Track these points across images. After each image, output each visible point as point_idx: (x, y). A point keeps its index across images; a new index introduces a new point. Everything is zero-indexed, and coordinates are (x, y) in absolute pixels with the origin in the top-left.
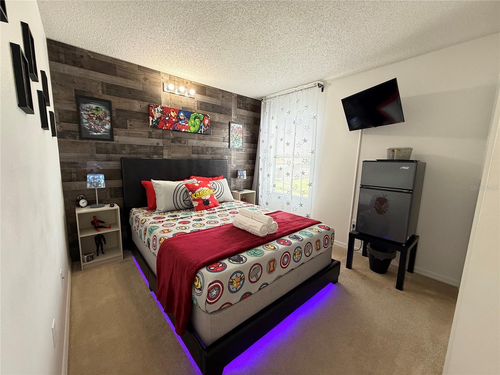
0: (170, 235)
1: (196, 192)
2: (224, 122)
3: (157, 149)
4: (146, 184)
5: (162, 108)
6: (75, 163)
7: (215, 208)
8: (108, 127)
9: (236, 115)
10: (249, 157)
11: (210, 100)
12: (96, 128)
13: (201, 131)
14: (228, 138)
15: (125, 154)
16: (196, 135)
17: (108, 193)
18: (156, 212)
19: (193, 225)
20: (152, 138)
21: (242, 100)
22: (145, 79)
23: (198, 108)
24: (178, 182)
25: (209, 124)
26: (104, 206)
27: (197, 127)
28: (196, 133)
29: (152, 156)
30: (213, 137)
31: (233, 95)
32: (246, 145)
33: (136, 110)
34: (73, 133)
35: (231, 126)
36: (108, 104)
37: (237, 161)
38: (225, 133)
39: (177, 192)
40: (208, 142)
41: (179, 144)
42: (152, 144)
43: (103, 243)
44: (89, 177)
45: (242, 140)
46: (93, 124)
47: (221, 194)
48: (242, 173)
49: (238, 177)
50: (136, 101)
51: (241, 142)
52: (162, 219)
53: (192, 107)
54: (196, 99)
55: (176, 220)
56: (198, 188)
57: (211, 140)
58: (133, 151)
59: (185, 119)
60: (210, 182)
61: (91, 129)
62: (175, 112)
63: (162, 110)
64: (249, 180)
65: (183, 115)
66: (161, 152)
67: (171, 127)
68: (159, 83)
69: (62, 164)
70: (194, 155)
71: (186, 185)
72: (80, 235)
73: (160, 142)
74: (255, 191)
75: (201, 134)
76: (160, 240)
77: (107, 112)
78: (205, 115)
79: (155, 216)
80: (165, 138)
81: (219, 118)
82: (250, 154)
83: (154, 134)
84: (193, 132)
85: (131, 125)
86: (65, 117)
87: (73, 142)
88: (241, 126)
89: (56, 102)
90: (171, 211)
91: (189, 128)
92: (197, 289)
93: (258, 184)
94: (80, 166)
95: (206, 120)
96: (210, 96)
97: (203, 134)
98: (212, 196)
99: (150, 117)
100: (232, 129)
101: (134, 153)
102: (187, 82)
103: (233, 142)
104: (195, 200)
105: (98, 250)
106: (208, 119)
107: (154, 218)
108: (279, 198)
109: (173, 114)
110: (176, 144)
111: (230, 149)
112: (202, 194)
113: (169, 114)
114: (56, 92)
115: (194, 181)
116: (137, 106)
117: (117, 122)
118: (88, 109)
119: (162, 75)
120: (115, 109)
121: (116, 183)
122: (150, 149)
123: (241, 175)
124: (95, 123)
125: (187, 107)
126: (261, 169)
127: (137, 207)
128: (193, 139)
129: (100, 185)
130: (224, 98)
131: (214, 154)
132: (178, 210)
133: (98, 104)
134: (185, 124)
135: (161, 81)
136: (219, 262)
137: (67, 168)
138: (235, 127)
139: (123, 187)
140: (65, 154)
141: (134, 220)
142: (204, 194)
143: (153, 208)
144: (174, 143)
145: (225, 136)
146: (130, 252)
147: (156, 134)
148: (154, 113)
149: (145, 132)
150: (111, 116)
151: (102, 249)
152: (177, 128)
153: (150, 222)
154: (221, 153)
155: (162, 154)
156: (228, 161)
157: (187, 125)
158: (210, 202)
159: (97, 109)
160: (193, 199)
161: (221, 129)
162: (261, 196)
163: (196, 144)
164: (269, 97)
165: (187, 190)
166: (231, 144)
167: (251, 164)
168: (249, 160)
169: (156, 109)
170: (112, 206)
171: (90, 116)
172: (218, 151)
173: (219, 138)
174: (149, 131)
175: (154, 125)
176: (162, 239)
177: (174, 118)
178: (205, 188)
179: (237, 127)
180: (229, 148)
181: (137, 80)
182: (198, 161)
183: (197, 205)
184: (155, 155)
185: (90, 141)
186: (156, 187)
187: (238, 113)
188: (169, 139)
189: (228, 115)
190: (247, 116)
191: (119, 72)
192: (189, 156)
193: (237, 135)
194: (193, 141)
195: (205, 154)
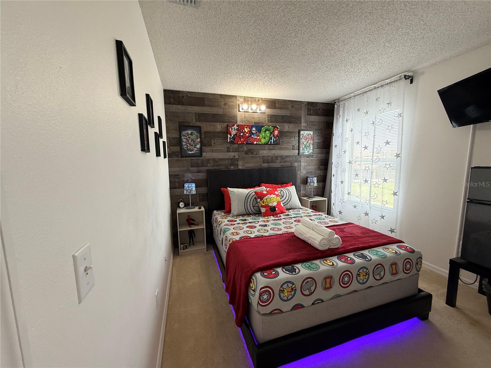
0: (237, 238)
1: (264, 199)
2: (293, 131)
3: (234, 161)
4: (224, 191)
5: (238, 126)
6: (178, 175)
7: (281, 215)
8: (198, 146)
9: (306, 122)
10: (321, 163)
11: (280, 112)
12: (191, 148)
13: (271, 142)
14: (298, 146)
15: (210, 167)
16: (267, 146)
17: (198, 198)
18: (230, 215)
19: (258, 230)
20: (230, 152)
21: (313, 106)
22: (225, 104)
23: (268, 121)
24: (249, 190)
25: (278, 135)
26: (194, 208)
27: (267, 139)
28: (267, 144)
29: (229, 167)
30: (283, 146)
31: (303, 103)
32: (317, 150)
33: (218, 130)
34: (177, 153)
35: (301, 134)
36: (198, 129)
37: (307, 167)
38: (294, 141)
39: (248, 199)
40: (277, 151)
41: (252, 155)
42: (229, 157)
43: (194, 237)
44: (186, 186)
45: (312, 146)
46: (189, 146)
47: (288, 201)
48: (312, 180)
49: (308, 184)
50: (218, 123)
51: (312, 148)
52: (234, 222)
53: (263, 122)
54: (267, 114)
55: (245, 224)
56: (266, 195)
57: (281, 149)
58: (216, 164)
59: (256, 132)
60: (278, 189)
61: (188, 149)
62: (248, 128)
63: (237, 128)
64: (321, 186)
65: (255, 129)
66: (237, 163)
67: (244, 141)
68: (236, 106)
69: (170, 176)
70: (265, 164)
71: (255, 192)
72: (179, 229)
73: (236, 155)
74: (326, 199)
75: (271, 144)
76: (230, 241)
77: (198, 135)
78: (275, 127)
79: (229, 218)
80: (240, 151)
81: (288, 127)
82: (321, 159)
83: (231, 148)
84: (264, 143)
85: (214, 143)
86: (173, 142)
87: (177, 160)
88: (311, 133)
89: (168, 133)
90: (243, 215)
91: (260, 140)
92: (252, 290)
93: (331, 191)
94: (181, 177)
95: (276, 131)
96: (280, 108)
97: (273, 144)
98: (279, 203)
99: (229, 135)
100: (301, 137)
101: (217, 166)
102: (259, 100)
103: (303, 149)
104: (262, 206)
105: (190, 242)
106: (278, 130)
107: (228, 221)
108: (355, 207)
109: (246, 130)
110: (248, 156)
111: (299, 157)
112: (269, 201)
113: (244, 130)
114: (168, 125)
115: (263, 189)
116: (219, 127)
117: (205, 142)
118: (186, 135)
119: (238, 98)
120: (203, 132)
121: (204, 190)
122: (228, 161)
123: (311, 182)
124: (190, 145)
125: (258, 121)
126: (334, 175)
127: (217, 210)
128: (264, 150)
129: (192, 192)
130: (293, 108)
131: (283, 162)
132: (248, 215)
133: (193, 130)
134: (256, 137)
135: (237, 104)
136: (273, 269)
137: (172, 179)
138: (305, 134)
139: (208, 193)
140: (172, 169)
141: (214, 221)
142: (271, 201)
143: (229, 212)
144: (248, 154)
145: (294, 144)
146: (211, 246)
147: (232, 149)
148: (231, 131)
149: (224, 147)
150: (201, 138)
151: (193, 241)
152: (250, 142)
153: (224, 224)
154: (291, 161)
155: (238, 165)
156: (297, 168)
157: (258, 138)
158: (277, 209)
159: (192, 134)
160: (261, 205)
161: (290, 138)
162: (334, 204)
163: (267, 154)
164: (342, 99)
165: (256, 197)
166: (301, 151)
167: (323, 170)
168: (321, 165)
169: (233, 127)
170: (200, 208)
171: (187, 140)
172: (288, 159)
173: (289, 146)
174: (228, 146)
175: (232, 141)
176: (231, 240)
177: (247, 133)
178: (272, 196)
179: (307, 134)
180: (299, 155)
181: (219, 106)
182: (268, 169)
183: (264, 211)
184: (232, 166)
185: (187, 158)
186: (231, 194)
187: (308, 120)
188: (243, 151)
189: (297, 123)
190: (318, 122)
191: (206, 102)
192: (260, 165)
193: (307, 142)
194: (263, 152)
195: (275, 163)
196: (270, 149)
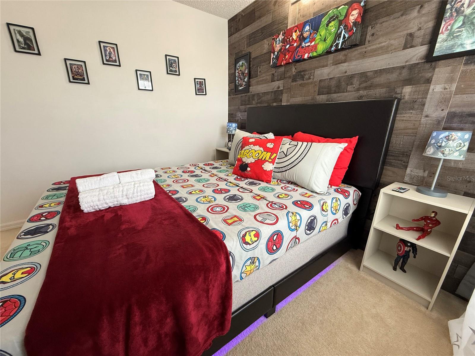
3: (277, 95)
5: (284, 33)
13: (338, 44)
14: (431, 29)
15: (254, 104)
16: (331, 56)
20: (274, 81)
22: (275, 3)
25: (359, 20)
27: (329, 41)
28: (328, 52)
29: (271, 104)
33: (265, 51)
34: (233, 91)
36: (248, 57)
38: (417, 19)
42: (273, 89)
50: (266, 40)
63: (283, 37)
65: (308, 29)
66: (281, 97)
67: (290, 59)
69: (229, 115)
70: (322, 96)
71: (243, 138)
78: (352, 3)
83: (277, 75)
84: (321, 53)
85: (260, 72)
86: (231, 79)
87: (233, 98)
91: (315, 47)
95: (353, 12)
97: (342, 49)
99: (272, 54)
106: (359, 8)
109: (295, 36)
111: (427, 66)
113: (291, 38)
116: (266, 46)
120: (252, 59)
122: (271, 96)
125: (322, 7)
128: (323, 67)
131: (365, 88)
134: (309, 44)
137: (230, 118)
140: (230, 107)
144: (296, 81)
148: (275, 46)
149: (269, 75)
152: (298, 56)
154: (390, 83)
155: (281, 101)
156: (407, 101)
157: (313, 43)
158: (249, 169)
163: (328, 75)
165: (242, 145)
169: (278, 39)
173: (391, 42)
174: (272, 72)
175: (275, 62)
177: (296, 41)
180: (427, 61)
181: (268, 11)
184: (275, 102)
185: (239, 95)
188: (290, 77)
191: (256, 14)
192: (312, 99)
194: (323, 71)
195: (344, 92)
196: (337, 63)
